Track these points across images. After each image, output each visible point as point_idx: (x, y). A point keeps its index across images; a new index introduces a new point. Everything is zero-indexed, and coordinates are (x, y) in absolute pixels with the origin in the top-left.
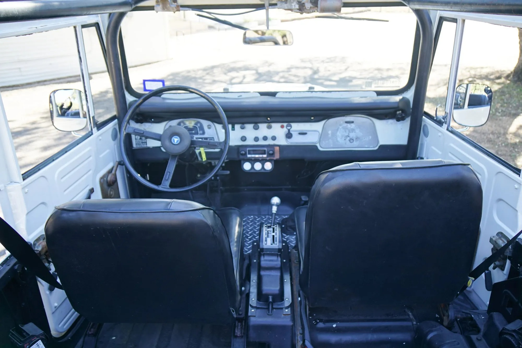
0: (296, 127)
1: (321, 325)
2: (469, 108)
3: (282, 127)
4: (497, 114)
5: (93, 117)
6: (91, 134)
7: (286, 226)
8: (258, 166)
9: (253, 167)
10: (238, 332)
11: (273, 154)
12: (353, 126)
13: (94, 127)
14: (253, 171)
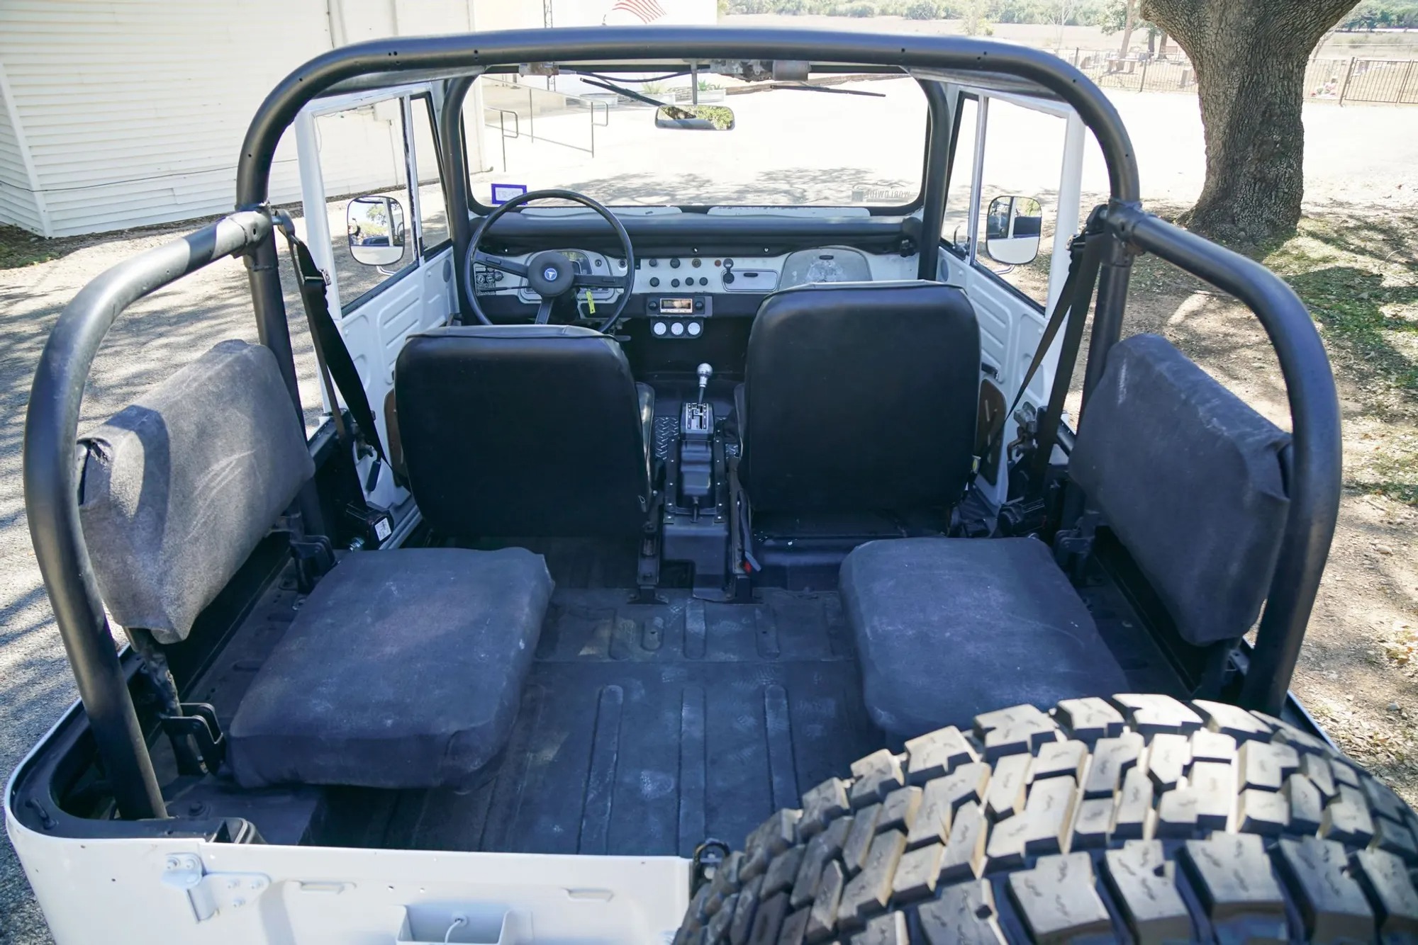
0: (741, 264)
1: (770, 542)
2: (1015, 237)
3: (717, 264)
4: (1155, 289)
5: (421, 239)
6: (416, 266)
7: (724, 431)
8: (677, 329)
9: (669, 330)
10: (648, 550)
11: (702, 308)
12: (832, 263)
13: (421, 255)
14: (669, 336)
